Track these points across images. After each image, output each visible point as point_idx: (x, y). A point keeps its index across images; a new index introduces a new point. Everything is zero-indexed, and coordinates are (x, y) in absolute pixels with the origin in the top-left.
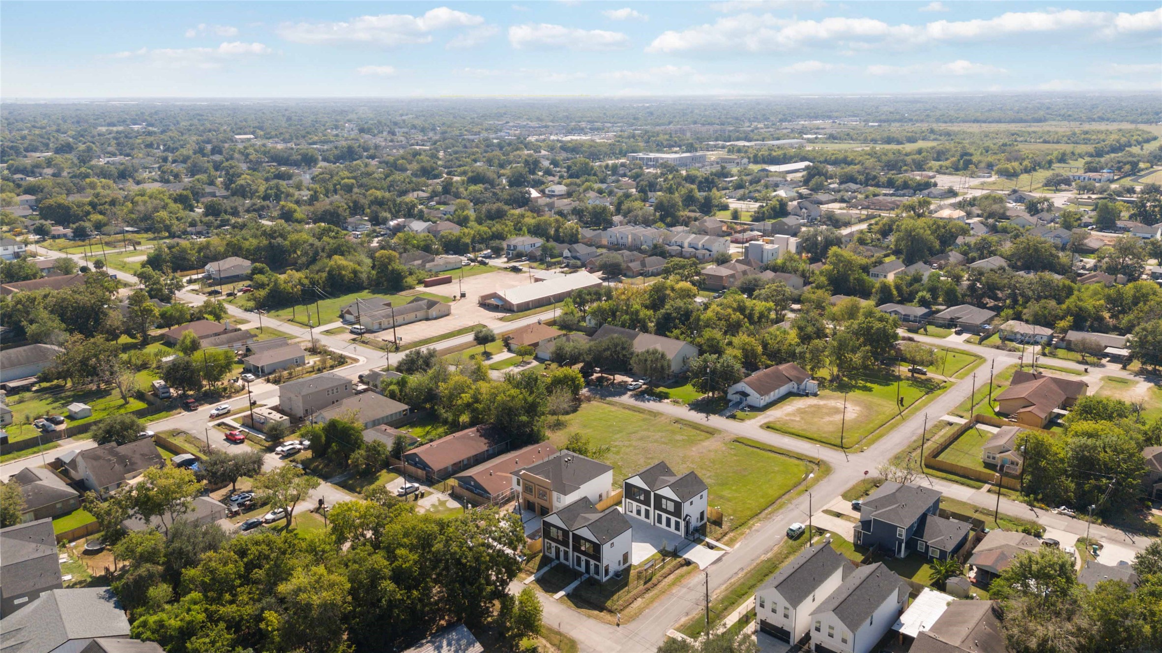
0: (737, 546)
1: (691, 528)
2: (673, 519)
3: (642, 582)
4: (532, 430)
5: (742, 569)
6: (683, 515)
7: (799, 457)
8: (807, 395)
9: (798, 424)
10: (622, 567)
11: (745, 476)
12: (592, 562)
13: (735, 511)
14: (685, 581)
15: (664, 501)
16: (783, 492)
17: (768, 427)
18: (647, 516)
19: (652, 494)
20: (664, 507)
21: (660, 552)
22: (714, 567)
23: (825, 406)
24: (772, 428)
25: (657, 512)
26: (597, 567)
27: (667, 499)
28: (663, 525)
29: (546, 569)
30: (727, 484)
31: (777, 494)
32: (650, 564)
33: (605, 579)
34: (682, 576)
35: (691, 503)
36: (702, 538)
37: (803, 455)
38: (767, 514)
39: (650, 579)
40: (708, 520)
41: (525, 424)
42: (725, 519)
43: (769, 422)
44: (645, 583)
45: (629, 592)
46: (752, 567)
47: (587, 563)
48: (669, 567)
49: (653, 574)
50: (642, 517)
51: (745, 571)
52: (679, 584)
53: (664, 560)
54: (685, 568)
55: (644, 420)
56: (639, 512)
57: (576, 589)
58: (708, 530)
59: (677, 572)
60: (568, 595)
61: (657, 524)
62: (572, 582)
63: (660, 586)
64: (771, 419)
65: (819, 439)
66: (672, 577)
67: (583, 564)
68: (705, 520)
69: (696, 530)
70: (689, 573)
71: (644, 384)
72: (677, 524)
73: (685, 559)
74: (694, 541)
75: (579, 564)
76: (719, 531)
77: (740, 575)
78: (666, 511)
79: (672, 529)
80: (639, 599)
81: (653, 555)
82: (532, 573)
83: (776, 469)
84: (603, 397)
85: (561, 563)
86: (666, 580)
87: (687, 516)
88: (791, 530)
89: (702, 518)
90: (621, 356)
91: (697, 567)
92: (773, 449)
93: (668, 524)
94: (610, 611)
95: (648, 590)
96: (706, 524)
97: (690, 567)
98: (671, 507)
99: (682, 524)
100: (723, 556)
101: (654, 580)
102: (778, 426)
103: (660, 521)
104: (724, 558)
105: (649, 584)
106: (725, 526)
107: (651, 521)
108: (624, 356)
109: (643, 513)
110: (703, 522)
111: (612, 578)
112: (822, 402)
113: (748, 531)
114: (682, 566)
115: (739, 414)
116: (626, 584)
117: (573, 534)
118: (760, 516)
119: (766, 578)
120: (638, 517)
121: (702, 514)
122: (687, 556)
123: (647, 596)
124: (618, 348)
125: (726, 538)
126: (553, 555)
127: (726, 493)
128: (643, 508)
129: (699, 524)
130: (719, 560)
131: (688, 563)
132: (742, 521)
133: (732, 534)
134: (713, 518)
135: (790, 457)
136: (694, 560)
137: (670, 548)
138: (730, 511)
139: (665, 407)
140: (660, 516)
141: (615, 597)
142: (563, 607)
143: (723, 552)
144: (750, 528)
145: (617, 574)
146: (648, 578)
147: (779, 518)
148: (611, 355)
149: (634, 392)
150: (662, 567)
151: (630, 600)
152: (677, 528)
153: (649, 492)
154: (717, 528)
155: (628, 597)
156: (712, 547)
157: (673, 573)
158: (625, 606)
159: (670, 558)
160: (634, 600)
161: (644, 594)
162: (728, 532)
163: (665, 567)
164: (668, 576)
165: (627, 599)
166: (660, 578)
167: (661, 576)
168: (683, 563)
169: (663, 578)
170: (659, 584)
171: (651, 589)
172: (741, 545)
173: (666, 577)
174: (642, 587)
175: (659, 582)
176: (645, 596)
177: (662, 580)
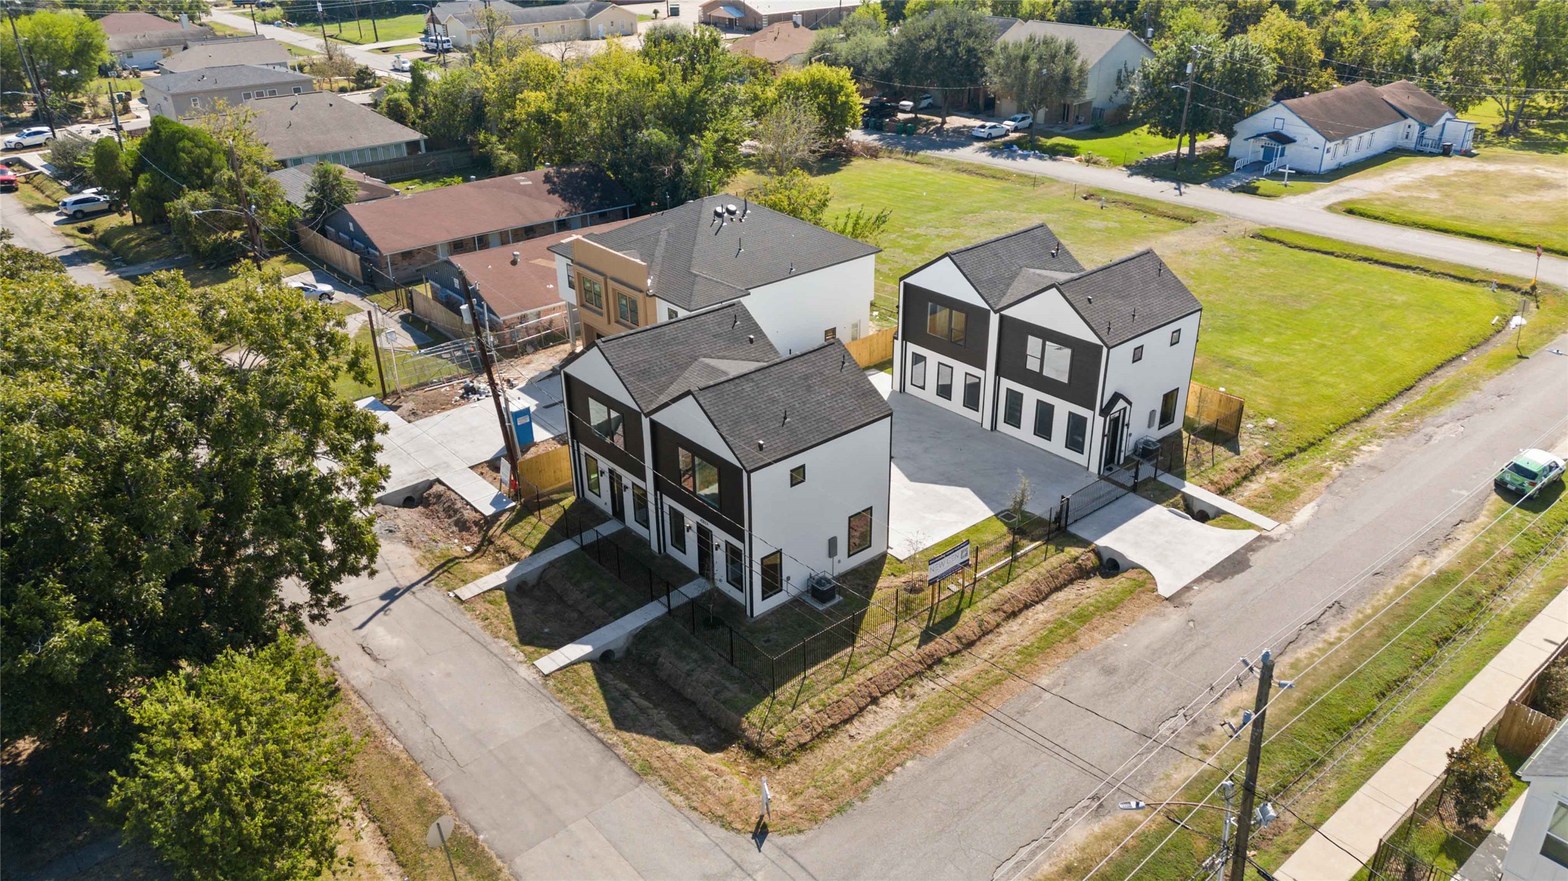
0: (1303, 515)
1: (1127, 445)
2: (1063, 409)
3: (914, 629)
4: (679, 170)
5: (1339, 607)
6: (1103, 395)
7: (1465, 277)
8: (1446, 152)
9: (1434, 206)
10: (845, 563)
11: (1301, 312)
12: (720, 537)
13: (1279, 405)
14: (1093, 640)
15: (1034, 344)
16: (1438, 359)
17: (1350, 212)
18: (972, 397)
19: (994, 319)
20: (1032, 364)
21: (1004, 516)
22: (1216, 591)
23: (1505, 174)
24: (1362, 215)
25: (1006, 384)
26: (734, 555)
27: (1047, 335)
28: (1026, 432)
29: (566, 547)
30: (1244, 329)
31: (1417, 363)
32: (954, 560)
33: (761, 607)
34: (1083, 617)
35: (1137, 355)
36: (1167, 479)
37: (1474, 270)
38: (1398, 419)
39: (950, 621)
40: (1189, 425)
41: (658, 154)
42: (1247, 425)
43: (1352, 201)
44: (927, 637)
45: (850, 668)
46: (1380, 599)
47: (704, 536)
48: (1032, 575)
49: (963, 600)
50: (956, 404)
51: (1352, 617)
52: (1067, 648)
53: (1013, 548)
54: (1095, 584)
55: (1004, 190)
56: (945, 391)
57: (642, 636)
58: (1189, 457)
59: (1060, 596)
60: (603, 662)
61: (1002, 427)
62: (639, 605)
63: (985, 651)
64: (1354, 195)
65: (1512, 238)
66: (1041, 613)
67: (691, 538)
68: (1177, 424)
69: (1145, 452)
70: (1111, 607)
71: (1016, 130)
72: (1077, 428)
73: (1097, 552)
74: (1134, 489)
75: (679, 541)
76: (1225, 462)
77: (1333, 633)
78: (1039, 381)
79: (1057, 444)
80: (891, 701)
81: (975, 529)
82: (513, 558)
83: (1400, 299)
84: (911, 150)
85: (626, 532)
86: (1014, 625)
87: (1116, 397)
88: (1518, 469)
89: (1167, 417)
90: (962, 50)
91: (1146, 582)
92: (1377, 256)
93: (1043, 427)
94: (756, 751)
95: (933, 663)
96: (1178, 434)
97: (1118, 583)
98: (1058, 364)
99: (1096, 426)
100: (1250, 548)
101: (967, 623)
102: (1378, 209)
103: (1013, 418)
104: (1255, 558)
105: (937, 645)
106: (1251, 446)
107: (983, 415)
108: (970, 51)
109: (958, 391)
110: (1169, 429)
111: (796, 601)
112: (1492, 168)
113: (1337, 467)
114: (1083, 573)
115: (1264, 184)
116: (849, 635)
117: (653, 424)
118: (1369, 424)
119: (1448, 652)
120: (942, 402)
121: (1170, 399)
122: (1111, 541)
123: (926, 689)
124: (958, 33)
125: (1253, 487)
126: (604, 502)
127: (1244, 352)
128: (961, 370)
129: (1156, 434)
130: (1234, 565)
131: (1110, 566)
132: (1309, 436)
133: (1274, 476)
134: (1205, 421)
135: (1435, 274)
136: (1132, 554)
137: (1041, 507)
138: (1263, 403)
139: (1066, 169)
140: (1015, 401)
141: (789, 689)
142: (555, 712)
143: (1252, 534)
144: (1344, 457)
145: (818, 589)
146: (943, 612)
147: (1449, 431)
148: (938, 48)
149: (989, 143)
150: (1006, 575)
151: (851, 705)
152: (1076, 439)
153: (985, 314)
154: (1221, 450)
155: (843, 688)
156: (1203, 515)
157: (1045, 599)
158: (819, 729)
159: (1037, 543)
160: (867, 705)
161: (917, 679)
162: (1258, 466)
163: (1014, 574)
164: (1025, 612)
165: (835, 698)
166: (992, 619)
167: (995, 611)
168: (1090, 564)
169: (1004, 620)
170: (983, 640)
171: (947, 660)
172: (1317, 513)
173: (1014, 615)
174: (911, 648)
175: (985, 632)
176: (917, 690)
177: (998, 625)
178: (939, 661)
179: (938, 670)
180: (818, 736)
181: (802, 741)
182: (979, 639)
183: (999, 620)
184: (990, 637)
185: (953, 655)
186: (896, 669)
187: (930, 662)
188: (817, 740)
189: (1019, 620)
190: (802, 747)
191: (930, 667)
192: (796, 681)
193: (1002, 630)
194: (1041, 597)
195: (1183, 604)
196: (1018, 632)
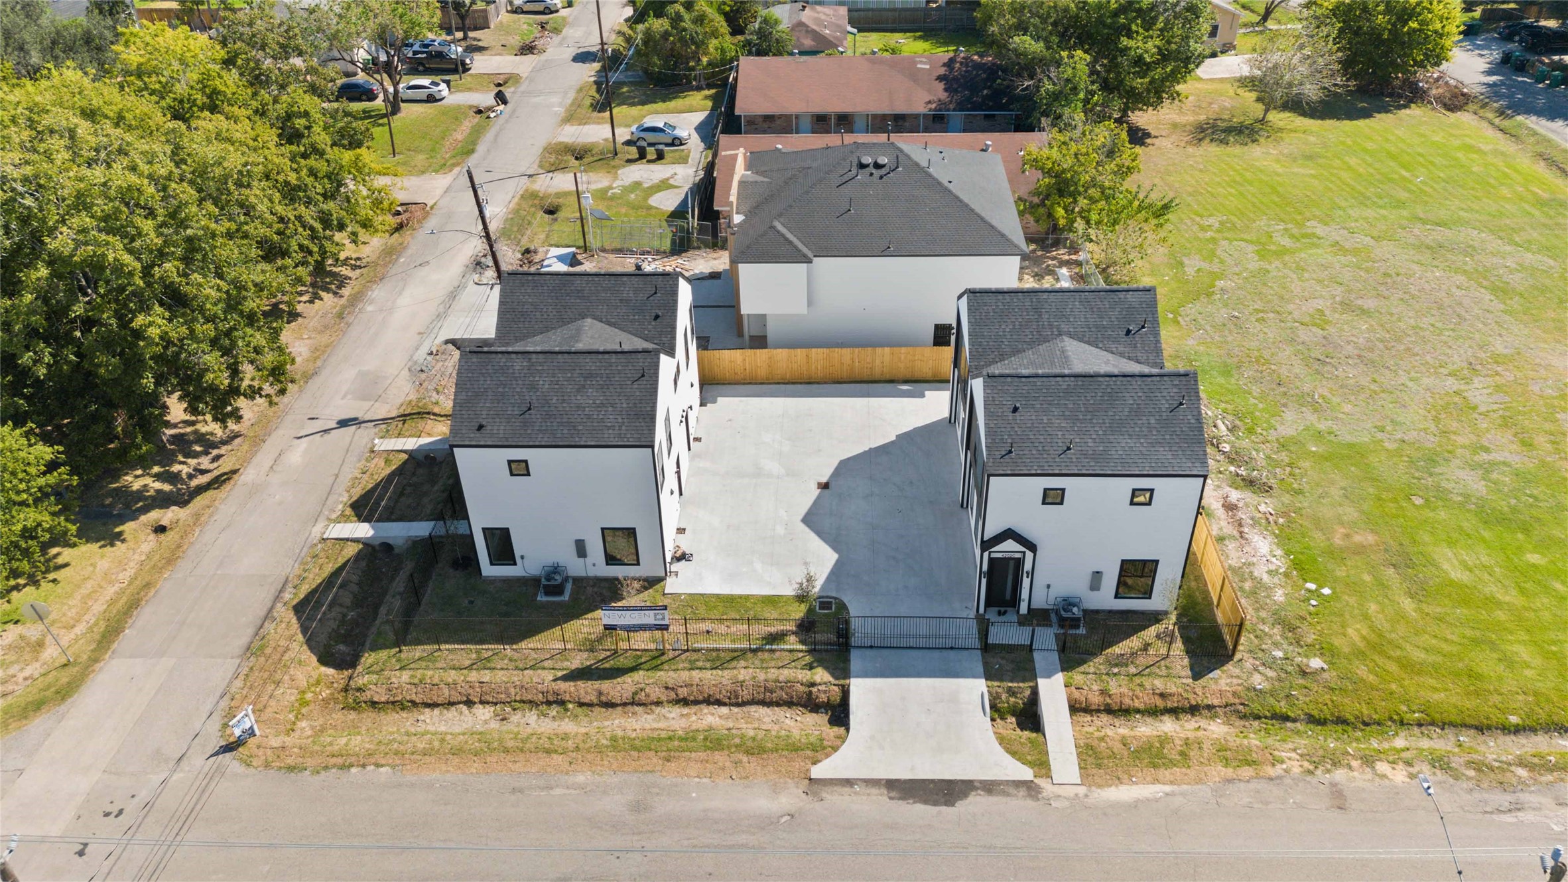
0: (1128, 793)
3: (576, 662)
21: (822, 603)
22: (869, 805)
35: (1053, 497)
39: (614, 673)
44: (576, 675)
48: (745, 674)
49: (656, 660)
53: (775, 638)
54: (811, 720)
59: (760, 712)
63: (620, 719)
66: (716, 716)
68: (1157, 603)
73: (843, 691)
74: (988, 649)
91: (824, 750)
95: (555, 701)
96: (1156, 616)
97: (806, 733)
100: (991, 786)
101: (624, 684)
106: (1234, 678)
110: (1139, 605)
111: (534, 581)
116: (521, 635)
123: (523, 720)
129: (1105, 601)
130: (940, 792)
136: (861, 713)
141: (417, 651)
143: (1022, 774)
146: (621, 661)
150: (726, 660)
151: (445, 695)
155: (453, 676)
157: (737, 705)
158: (399, 698)
159: (804, 647)
160: (459, 703)
161: (526, 706)
162: (1210, 707)
163: (734, 663)
164: (703, 706)
165: (436, 681)
166: (656, 693)
167: (667, 688)
168: (823, 698)
169: (669, 702)
170: (629, 708)
171: (570, 706)
172: (1157, 800)
173: (685, 702)
174: (549, 676)
175: (634, 702)
176: (516, 718)
177: (658, 703)
178: (562, 703)
179: (554, 711)
180: (393, 703)
181: (375, 699)
182: (625, 704)
183: (664, 698)
184: (637, 708)
185: (581, 704)
186: (515, 687)
187: (551, 698)
188: (390, 706)
189: (686, 710)
190: (373, 704)
191: (549, 703)
192: (429, 647)
193: (658, 710)
194: (735, 701)
195: (815, 794)
196: (675, 719)
